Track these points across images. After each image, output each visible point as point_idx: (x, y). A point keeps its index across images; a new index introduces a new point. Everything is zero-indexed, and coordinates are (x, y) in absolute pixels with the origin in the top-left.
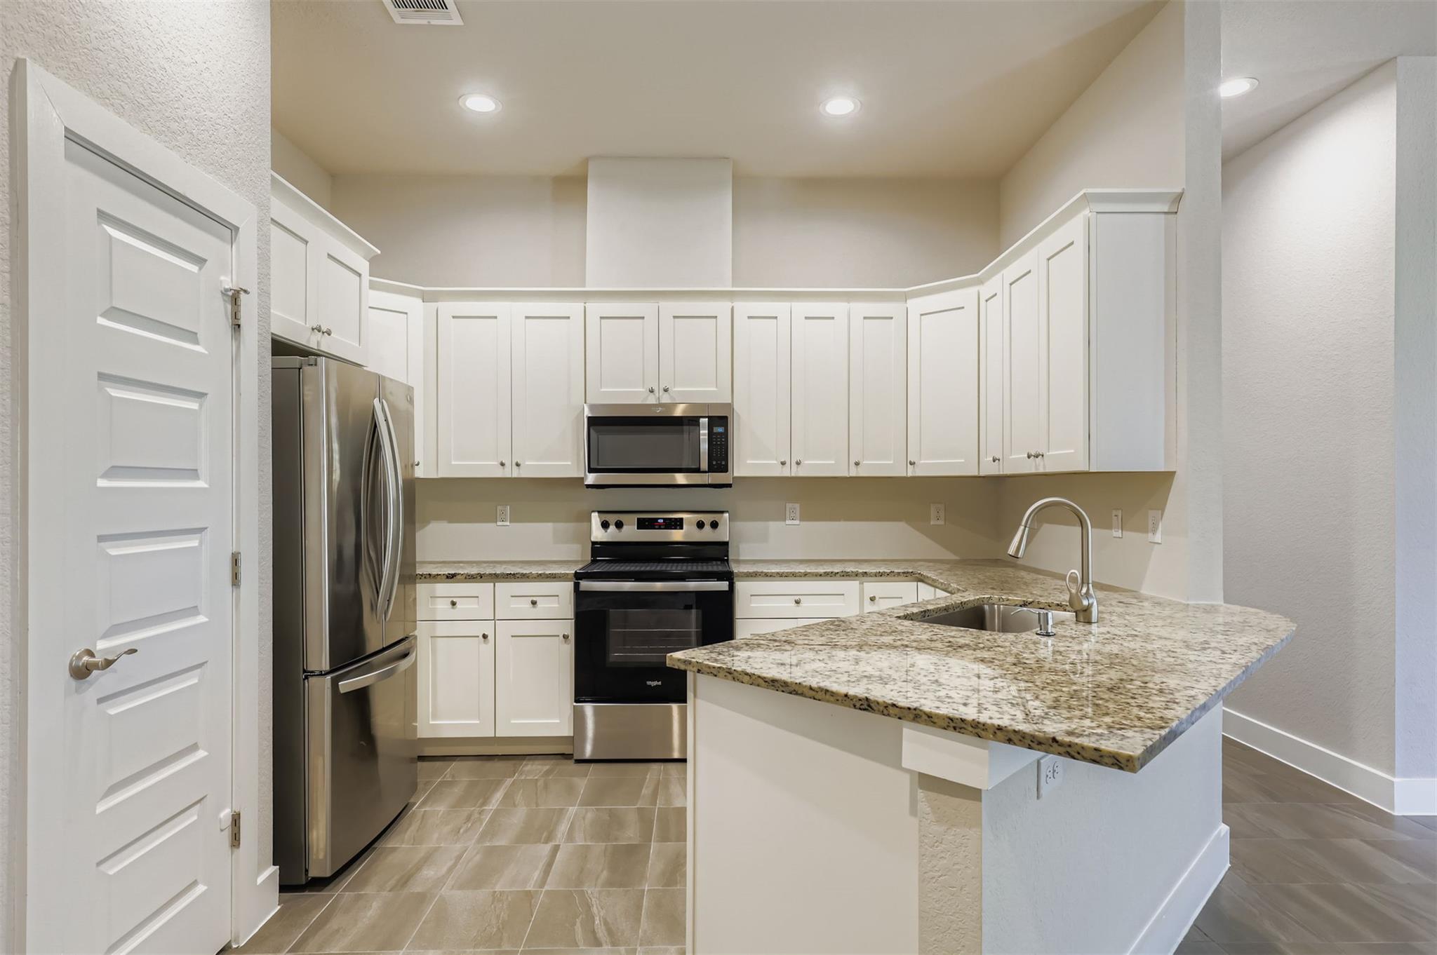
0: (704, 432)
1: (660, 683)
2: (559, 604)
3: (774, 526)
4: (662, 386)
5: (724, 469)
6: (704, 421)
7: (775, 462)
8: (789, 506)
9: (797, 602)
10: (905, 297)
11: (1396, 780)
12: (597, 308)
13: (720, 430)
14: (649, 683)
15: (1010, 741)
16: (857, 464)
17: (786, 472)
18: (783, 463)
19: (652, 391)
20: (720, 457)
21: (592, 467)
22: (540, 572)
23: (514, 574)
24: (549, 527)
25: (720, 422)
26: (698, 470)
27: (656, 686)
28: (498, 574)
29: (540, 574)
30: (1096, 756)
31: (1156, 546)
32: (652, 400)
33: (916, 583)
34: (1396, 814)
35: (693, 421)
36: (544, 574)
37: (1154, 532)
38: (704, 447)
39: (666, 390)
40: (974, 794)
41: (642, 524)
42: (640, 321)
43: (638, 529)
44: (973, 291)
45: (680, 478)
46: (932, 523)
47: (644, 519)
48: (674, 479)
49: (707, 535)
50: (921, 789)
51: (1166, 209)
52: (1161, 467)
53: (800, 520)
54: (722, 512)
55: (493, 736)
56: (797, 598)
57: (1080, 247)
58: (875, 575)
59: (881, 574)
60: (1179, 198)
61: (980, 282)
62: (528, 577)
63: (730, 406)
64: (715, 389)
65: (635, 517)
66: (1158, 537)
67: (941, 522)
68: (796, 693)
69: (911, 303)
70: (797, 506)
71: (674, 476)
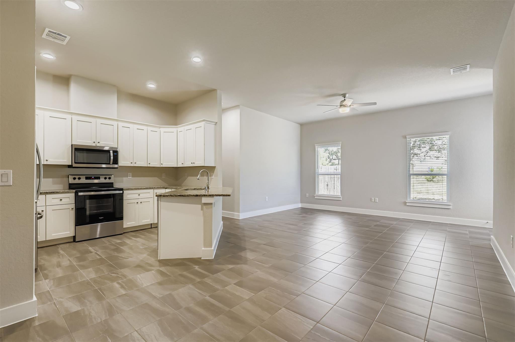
0: (112, 154)
1: (103, 218)
2: (69, 199)
3: (125, 179)
4: (97, 141)
5: (117, 164)
6: (111, 152)
7: (129, 162)
8: (129, 173)
9: (139, 195)
10: (160, 127)
11: (240, 214)
12: (75, 118)
13: (116, 154)
14: (100, 218)
15: (217, 196)
16: (149, 164)
17: (132, 165)
18: (132, 163)
19: (94, 142)
20: (116, 161)
21: (76, 162)
22: (63, 191)
23: (54, 192)
24: (51, 179)
25: (116, 153)
26: (109, 164)
27: (102, 218)
28: (48, 192)
29: (63, 192)
30: (226, 195)
31: (213, 179)
32: (94, 145)
33: (165, 189)
34: (240, 219)
35: (108, 151)
36: (65, 191)
37: (212, 176)
38: (112, 158)
39: (99, 143)
40: (211, 204)
41: (87, 178)
42: (91, 123)
43: (86, 179)
44: (176, 129)
45: (104, 166)
46: (163, 177)
47: (87, 177)
48: (102, 166)
49: (107, 181)
50: (204, 205)
51: (215, 124)
52: (213, 165)
53: (132, 177)
54: (112, 175)
55: (45, 240)
56: (139, 194)
57: (203, 128)
58: (157, 188)
59: (158, 188)
60: (217, 123)
61: (177, 128)
62: (59, 193)
63: (117, 148)
64: (113, 143)
65: (85, 176)
66: (213, 177)
67: (165, 177)
68: (184, 196)
69: (161, 129)
70: (131, 174)
71: (102, 165)
